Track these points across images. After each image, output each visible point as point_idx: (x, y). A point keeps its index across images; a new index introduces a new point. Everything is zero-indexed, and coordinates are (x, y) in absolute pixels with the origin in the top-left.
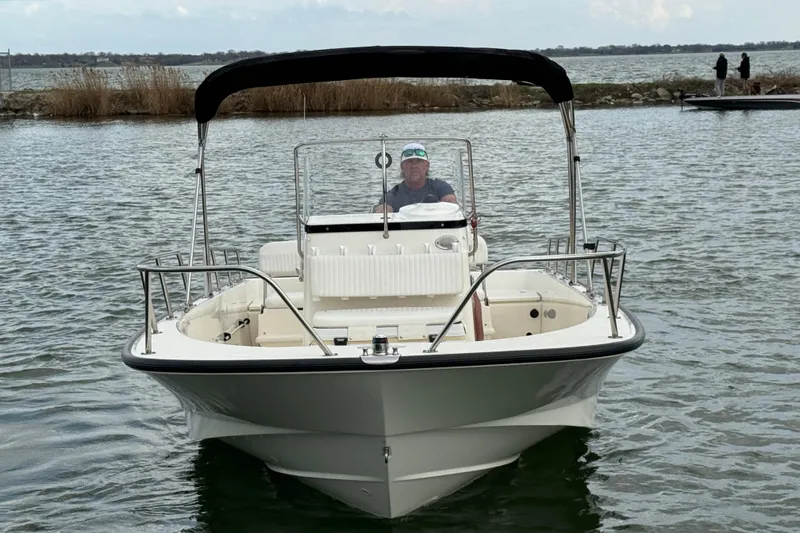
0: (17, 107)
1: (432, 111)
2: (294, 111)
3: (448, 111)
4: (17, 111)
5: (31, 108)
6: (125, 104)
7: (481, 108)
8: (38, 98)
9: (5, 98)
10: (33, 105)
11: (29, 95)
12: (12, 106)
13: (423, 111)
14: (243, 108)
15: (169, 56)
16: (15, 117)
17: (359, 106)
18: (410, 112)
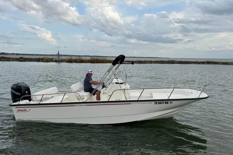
10: (64, 60)
12: (61, 60)
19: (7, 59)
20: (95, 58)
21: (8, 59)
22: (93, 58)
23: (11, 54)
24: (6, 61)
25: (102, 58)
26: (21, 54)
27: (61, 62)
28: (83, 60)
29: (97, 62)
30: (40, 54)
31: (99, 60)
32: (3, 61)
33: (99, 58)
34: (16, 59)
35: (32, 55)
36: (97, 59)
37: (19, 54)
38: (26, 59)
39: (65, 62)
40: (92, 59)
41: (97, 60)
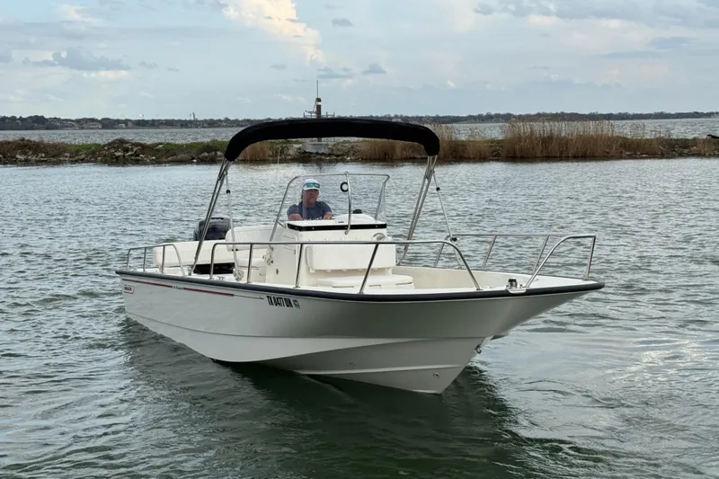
0: (339, 153)
1: (642, 158)
2: (536, 157)
3: (655, 158)
4: (337, 156)
5: (347, 154)
6: (413, 152)
7: (681, 155)
8: (353, 147)
9: (330, 147)
10: (349, 151)
11: (347, 145)
12: (334, 152)
13: (636, 158)
14: (498, 155)
15: (443, 117)
16: (337, 161)
17: (585, 153)
18: (625, 159)
19: (47, 153)
20: (539, 128)
21: (52, 155)
22: (524, 128)
23: (78, 121)
24: (39, 163)
25: (577, 128)
26: (126, 122)
27: (331, 162)
28: (463, 144)
29: (549, 158)
30: (227, 120)
31: (559, 139)
32: (27, 163)
33: (564, 129)
34: (93, 153)
35: (184, 124)
36: (550, 138)
37: (118, 121)
38: (144, 148)
39: (356, 161)
40: (520, 139)
41: (547, 140)
